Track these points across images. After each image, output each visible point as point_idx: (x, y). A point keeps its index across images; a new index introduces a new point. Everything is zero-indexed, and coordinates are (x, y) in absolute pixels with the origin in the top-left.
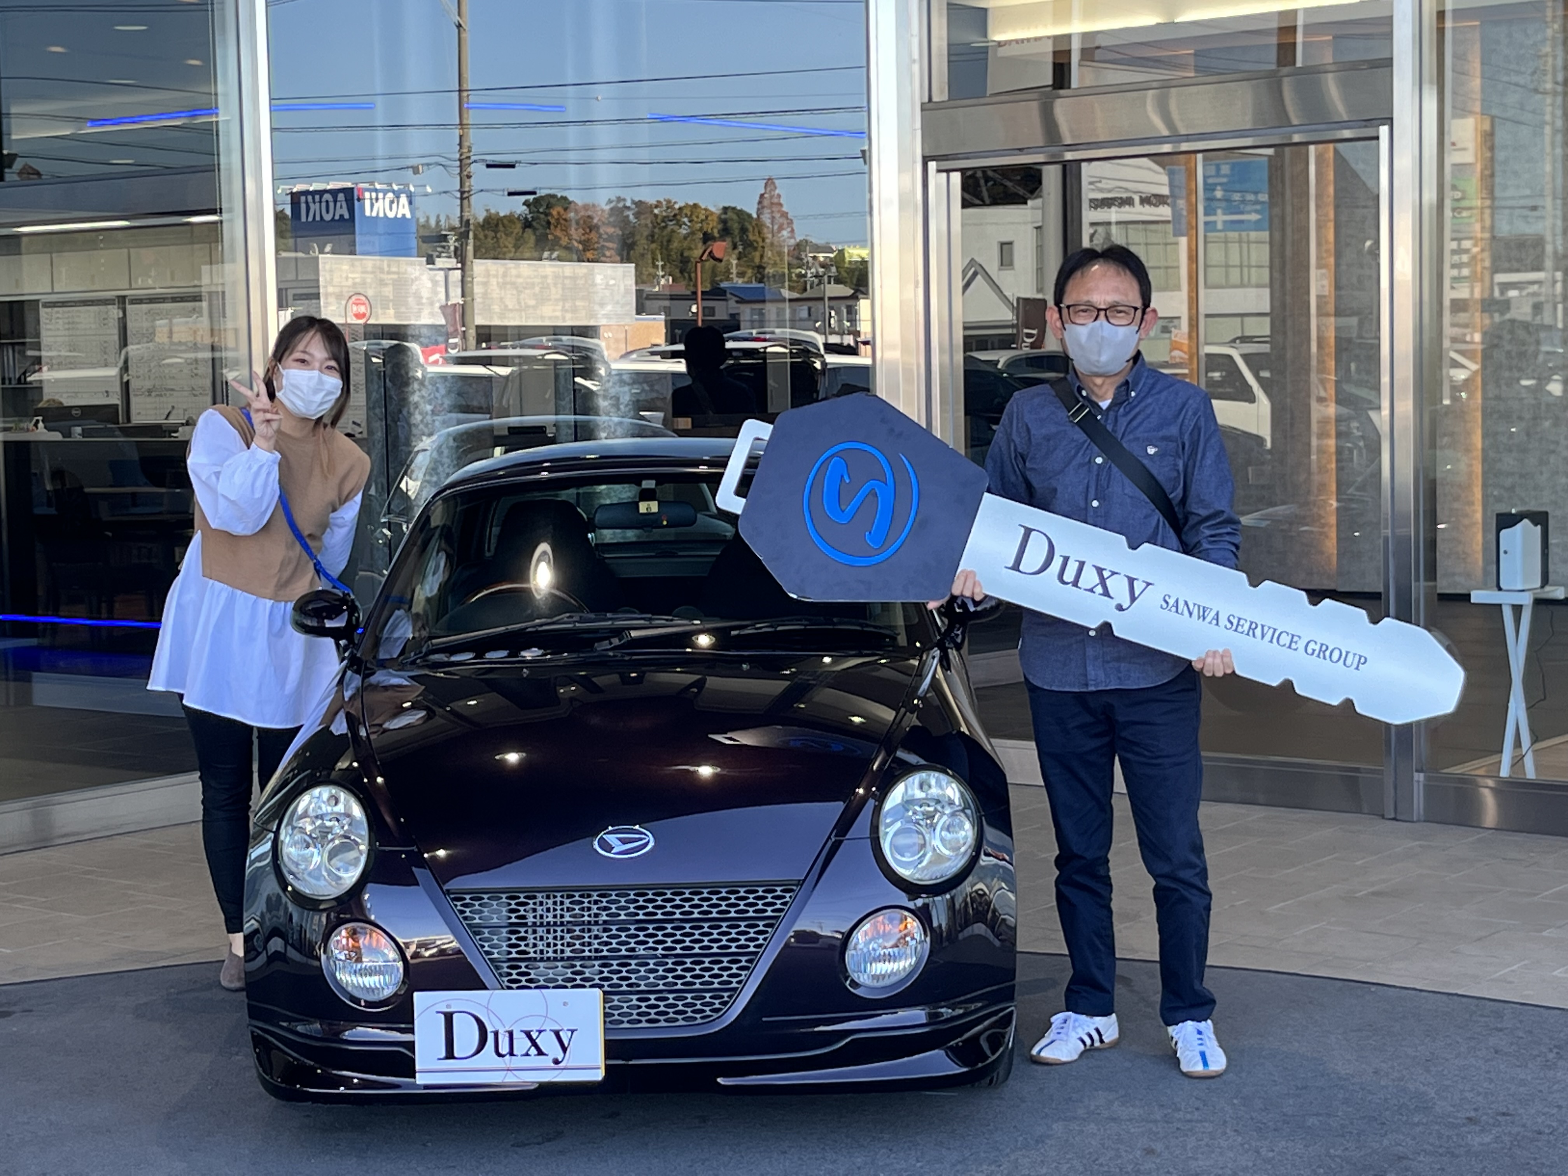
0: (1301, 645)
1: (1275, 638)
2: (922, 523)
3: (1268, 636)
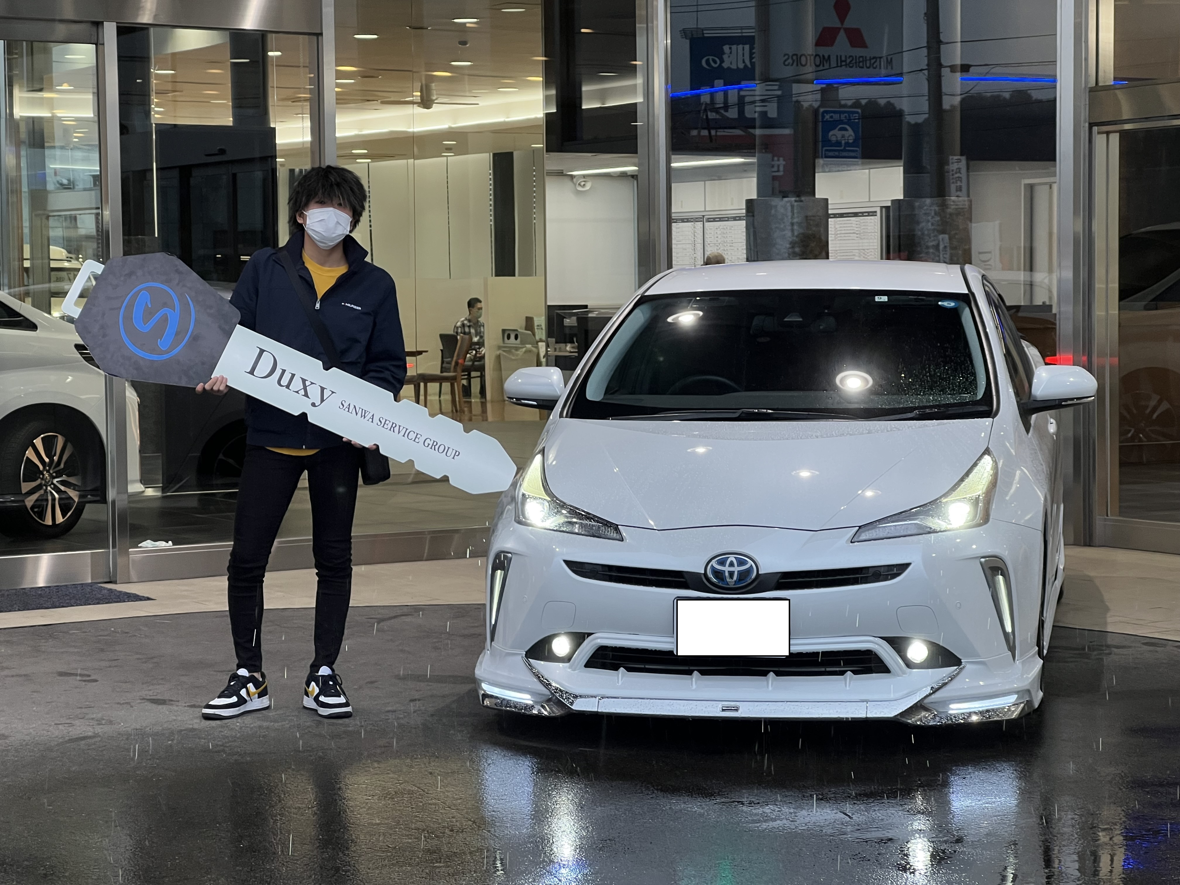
0: (422, 440)
1: (407, 434)
2: (195, 338)
3: (402, 433)
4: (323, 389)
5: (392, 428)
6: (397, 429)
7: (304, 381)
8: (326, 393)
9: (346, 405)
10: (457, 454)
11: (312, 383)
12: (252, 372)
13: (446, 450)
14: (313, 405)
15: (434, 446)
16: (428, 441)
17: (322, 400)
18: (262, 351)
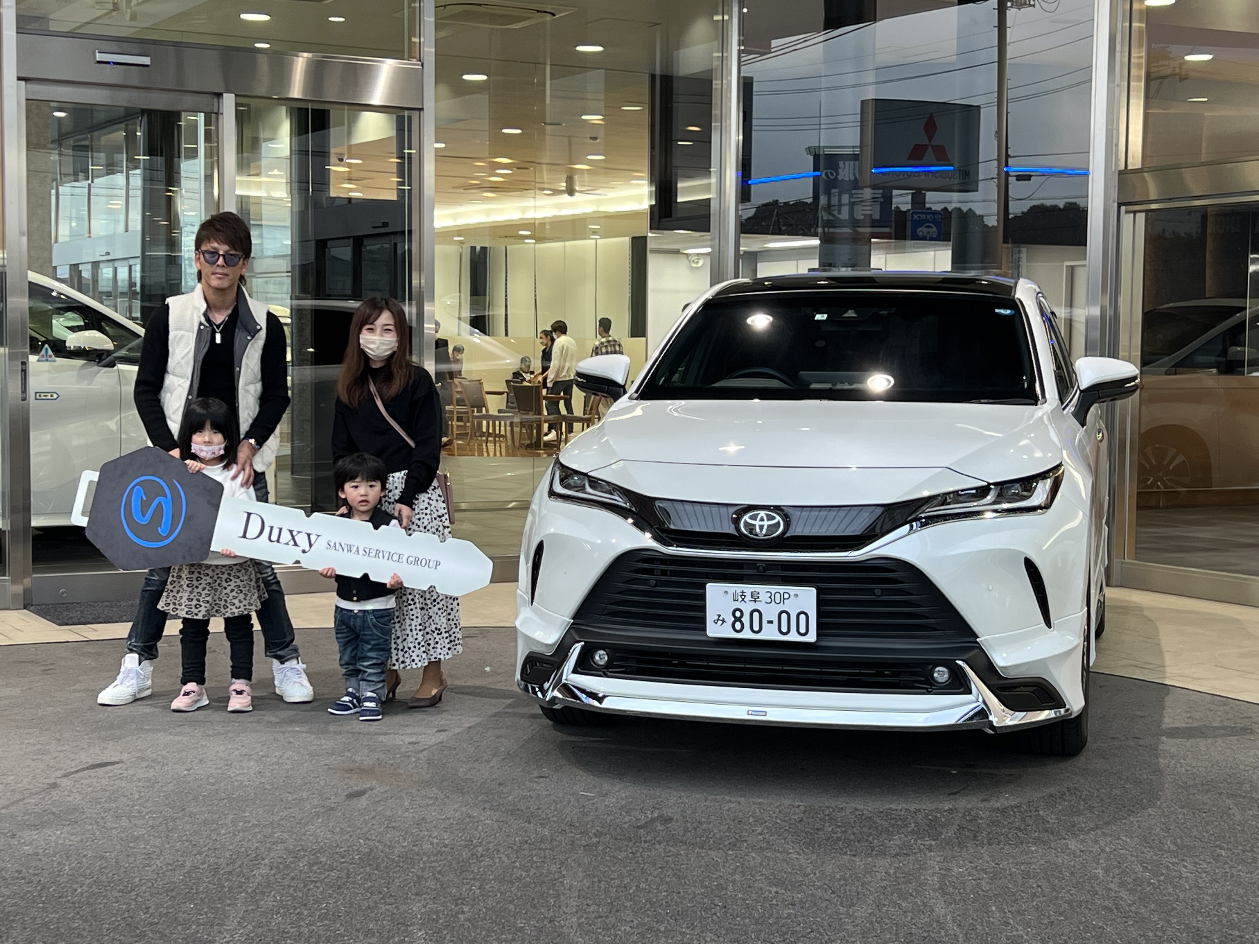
0: (405, 559)
1: (390, 557)
2: (189, 518)
3: (386, 557)
4: (309, 535)
5: (377, 554)
6: (381, 555)
7: (291, 532)
8: (313, 538)
9: (332, 544)
10: (438, 564)
11: (299, 532)
12: (244, 536)
13: (428, 563)
14: (304, 552)
15: (417, 561)
16: (410, 559)
17: (311, 545)
18: (249, 514)
